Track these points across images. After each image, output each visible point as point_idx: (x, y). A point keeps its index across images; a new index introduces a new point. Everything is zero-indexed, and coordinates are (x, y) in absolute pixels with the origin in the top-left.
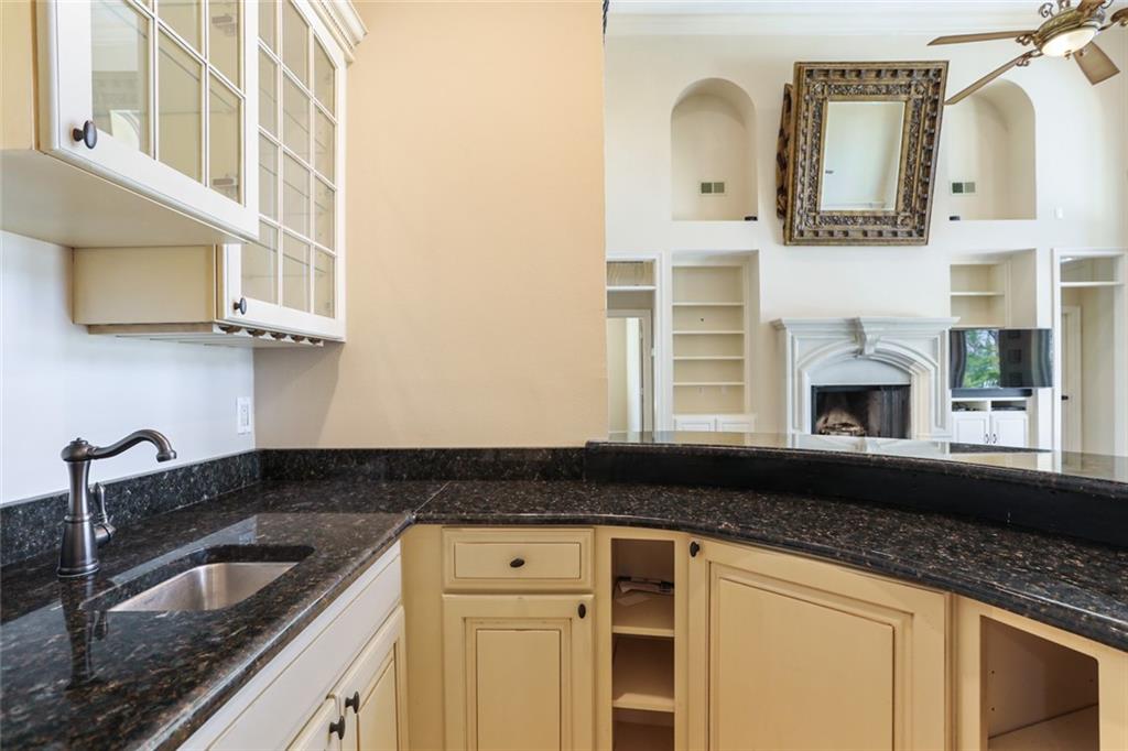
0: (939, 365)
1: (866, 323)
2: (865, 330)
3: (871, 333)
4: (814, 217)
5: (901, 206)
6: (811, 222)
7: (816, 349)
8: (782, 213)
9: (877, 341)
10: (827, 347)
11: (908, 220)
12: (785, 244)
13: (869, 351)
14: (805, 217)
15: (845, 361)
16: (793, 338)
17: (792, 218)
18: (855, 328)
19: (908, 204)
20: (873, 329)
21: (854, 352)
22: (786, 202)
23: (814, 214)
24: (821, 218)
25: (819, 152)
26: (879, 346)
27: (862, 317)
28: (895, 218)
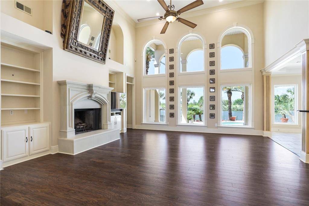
0: (109, 102)
1: (94, 86)
2: (94, 89)
3: (95, 90)
4: (76, 42)
5: (100, 50)
6: (74, 44)
7: (77, 95)
8: (63, 35)
9: (96, 93)
10: (81, 94)
11: (101, 55)
12: (64, 49)
13: (93, 96)
14: (72, 41)
15: (85, 100)
16: (69, 89)
17: (68, 39)
18: (90, 88)
19: (102, 50)
20: (95, 89)
21: (88, 97)
22: (66, 32)
23: (76, 41)
24: (78, 43)
25: (79, 18)
26: (96, 95)
27: (93, 84)
28: (98, 53)
